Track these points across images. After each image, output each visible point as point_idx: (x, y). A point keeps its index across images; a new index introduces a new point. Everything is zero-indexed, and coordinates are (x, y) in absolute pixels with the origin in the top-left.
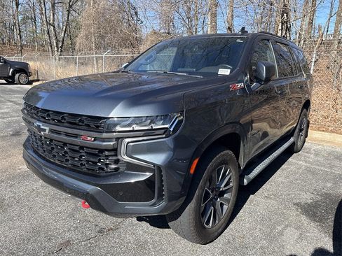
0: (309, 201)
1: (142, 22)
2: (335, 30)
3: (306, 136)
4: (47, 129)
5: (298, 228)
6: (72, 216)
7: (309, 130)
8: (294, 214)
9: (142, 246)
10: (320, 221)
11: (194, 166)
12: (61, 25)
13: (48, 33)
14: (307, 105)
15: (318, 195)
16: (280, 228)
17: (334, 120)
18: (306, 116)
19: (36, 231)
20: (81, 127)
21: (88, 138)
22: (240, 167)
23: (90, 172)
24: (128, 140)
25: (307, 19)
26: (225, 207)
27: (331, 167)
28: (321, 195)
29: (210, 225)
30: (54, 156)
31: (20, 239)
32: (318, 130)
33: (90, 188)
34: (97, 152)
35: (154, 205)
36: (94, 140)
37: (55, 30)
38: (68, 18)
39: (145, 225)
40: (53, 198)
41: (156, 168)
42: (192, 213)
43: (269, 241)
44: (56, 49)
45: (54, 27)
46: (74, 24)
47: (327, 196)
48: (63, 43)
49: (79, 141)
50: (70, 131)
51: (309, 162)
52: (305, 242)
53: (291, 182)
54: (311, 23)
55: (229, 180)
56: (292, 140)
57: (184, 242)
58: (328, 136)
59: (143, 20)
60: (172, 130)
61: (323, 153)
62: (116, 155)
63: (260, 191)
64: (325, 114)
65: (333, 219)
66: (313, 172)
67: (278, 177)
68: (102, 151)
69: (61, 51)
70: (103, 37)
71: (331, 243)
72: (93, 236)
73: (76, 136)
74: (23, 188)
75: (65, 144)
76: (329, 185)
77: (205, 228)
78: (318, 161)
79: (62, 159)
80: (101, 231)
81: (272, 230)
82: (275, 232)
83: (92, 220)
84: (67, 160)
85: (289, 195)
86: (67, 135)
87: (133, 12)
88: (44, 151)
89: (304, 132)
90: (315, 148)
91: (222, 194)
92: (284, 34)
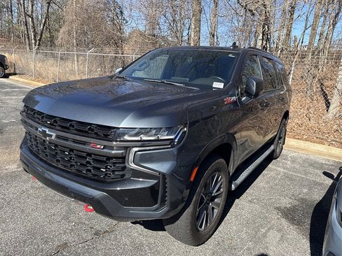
0: (288, 206)
1: (127, 22)
2: (309, 43)
3: (284, 143)
4: (54, 135)
5: (279, 230)
6: (66, 218)
7: (286, 138)
8: (275, 218)
9: (138, 247)
10: (298, 224)
11: (194, 175)
12: (40, 18)
13: (26, 25)
14: (286, 115)
15: (295, 199)
16: (263, 231)
17: (309, 130)
18: (285, 125)
19: (32, 233)
20: (90, 135)
21: (98, 146)
22: (229, 174)
23: (96, 178)
24: (135, 149)
25: (285, 31)
26: (216, 211)
27: (306, 174)
28: (298, 200)
29: (203, 228)
30: (58, 161)
31: (16, 242)
32: (294, 137)
33: (96, 193)
34: (105, 159)
35: (157, 210)
36: (104, 148)
37: (33, 22)
38: (48, 11)
39: (140, 228)
40: (45, 200)
41: (161, 176)
42: (190, 218)
43: (255, 242)
44: (33, 41)
45: (32, 18)
46: (53, 17)
47: (303, 201)
48: (41, 36)
49: (88, 148)
50: (78, 138)
51: (287, 169)
52: (286, 244)
53: (271, 187)
54: (288, 35)
55: (220, 185)
56: (272, 147)
57: (178, 244)
58: (302, 144)
59: (128, 20)
60: (176, 141)
61: (299, 160)
62: (124, 163)
63: (244, 195)
64: (299, 122)
65: (309, 222)
66: (291, 179)
67: (260, 182)
68: (109, 158)
69: (39, 44)
70: (85, 33)
71: (309, 244)
72: (90, 238)
73: (84, 143)
74: (12, 189)
75: (72, 150)
76: (305, 191)
77: (198, 231)
78: (294, 168)
79: (66, 164)
80: (97, 233)
81: (256, 233)
82: (260, 234)
83: (87, 222)
84: (72, 166)
85: (270, 199)
86: (75, 141)
87: (118, 11)
88: (47, 155)
89: (282, 140)
90: (292, 155)
91: (213, 199)
92: (264, 44)
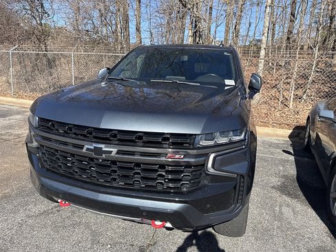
0: (279, 183)
4: (115, 151)
15: (280, 177)
16: (278, 209)
21: (177, 156)
35: (233, 211)
36: (184, 158)
41: (239, 177)
80: (142, 250)
81: (274, 211)
82: (277, 213)
92: (197, 40)
